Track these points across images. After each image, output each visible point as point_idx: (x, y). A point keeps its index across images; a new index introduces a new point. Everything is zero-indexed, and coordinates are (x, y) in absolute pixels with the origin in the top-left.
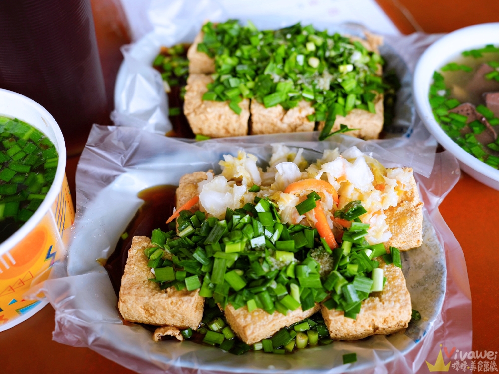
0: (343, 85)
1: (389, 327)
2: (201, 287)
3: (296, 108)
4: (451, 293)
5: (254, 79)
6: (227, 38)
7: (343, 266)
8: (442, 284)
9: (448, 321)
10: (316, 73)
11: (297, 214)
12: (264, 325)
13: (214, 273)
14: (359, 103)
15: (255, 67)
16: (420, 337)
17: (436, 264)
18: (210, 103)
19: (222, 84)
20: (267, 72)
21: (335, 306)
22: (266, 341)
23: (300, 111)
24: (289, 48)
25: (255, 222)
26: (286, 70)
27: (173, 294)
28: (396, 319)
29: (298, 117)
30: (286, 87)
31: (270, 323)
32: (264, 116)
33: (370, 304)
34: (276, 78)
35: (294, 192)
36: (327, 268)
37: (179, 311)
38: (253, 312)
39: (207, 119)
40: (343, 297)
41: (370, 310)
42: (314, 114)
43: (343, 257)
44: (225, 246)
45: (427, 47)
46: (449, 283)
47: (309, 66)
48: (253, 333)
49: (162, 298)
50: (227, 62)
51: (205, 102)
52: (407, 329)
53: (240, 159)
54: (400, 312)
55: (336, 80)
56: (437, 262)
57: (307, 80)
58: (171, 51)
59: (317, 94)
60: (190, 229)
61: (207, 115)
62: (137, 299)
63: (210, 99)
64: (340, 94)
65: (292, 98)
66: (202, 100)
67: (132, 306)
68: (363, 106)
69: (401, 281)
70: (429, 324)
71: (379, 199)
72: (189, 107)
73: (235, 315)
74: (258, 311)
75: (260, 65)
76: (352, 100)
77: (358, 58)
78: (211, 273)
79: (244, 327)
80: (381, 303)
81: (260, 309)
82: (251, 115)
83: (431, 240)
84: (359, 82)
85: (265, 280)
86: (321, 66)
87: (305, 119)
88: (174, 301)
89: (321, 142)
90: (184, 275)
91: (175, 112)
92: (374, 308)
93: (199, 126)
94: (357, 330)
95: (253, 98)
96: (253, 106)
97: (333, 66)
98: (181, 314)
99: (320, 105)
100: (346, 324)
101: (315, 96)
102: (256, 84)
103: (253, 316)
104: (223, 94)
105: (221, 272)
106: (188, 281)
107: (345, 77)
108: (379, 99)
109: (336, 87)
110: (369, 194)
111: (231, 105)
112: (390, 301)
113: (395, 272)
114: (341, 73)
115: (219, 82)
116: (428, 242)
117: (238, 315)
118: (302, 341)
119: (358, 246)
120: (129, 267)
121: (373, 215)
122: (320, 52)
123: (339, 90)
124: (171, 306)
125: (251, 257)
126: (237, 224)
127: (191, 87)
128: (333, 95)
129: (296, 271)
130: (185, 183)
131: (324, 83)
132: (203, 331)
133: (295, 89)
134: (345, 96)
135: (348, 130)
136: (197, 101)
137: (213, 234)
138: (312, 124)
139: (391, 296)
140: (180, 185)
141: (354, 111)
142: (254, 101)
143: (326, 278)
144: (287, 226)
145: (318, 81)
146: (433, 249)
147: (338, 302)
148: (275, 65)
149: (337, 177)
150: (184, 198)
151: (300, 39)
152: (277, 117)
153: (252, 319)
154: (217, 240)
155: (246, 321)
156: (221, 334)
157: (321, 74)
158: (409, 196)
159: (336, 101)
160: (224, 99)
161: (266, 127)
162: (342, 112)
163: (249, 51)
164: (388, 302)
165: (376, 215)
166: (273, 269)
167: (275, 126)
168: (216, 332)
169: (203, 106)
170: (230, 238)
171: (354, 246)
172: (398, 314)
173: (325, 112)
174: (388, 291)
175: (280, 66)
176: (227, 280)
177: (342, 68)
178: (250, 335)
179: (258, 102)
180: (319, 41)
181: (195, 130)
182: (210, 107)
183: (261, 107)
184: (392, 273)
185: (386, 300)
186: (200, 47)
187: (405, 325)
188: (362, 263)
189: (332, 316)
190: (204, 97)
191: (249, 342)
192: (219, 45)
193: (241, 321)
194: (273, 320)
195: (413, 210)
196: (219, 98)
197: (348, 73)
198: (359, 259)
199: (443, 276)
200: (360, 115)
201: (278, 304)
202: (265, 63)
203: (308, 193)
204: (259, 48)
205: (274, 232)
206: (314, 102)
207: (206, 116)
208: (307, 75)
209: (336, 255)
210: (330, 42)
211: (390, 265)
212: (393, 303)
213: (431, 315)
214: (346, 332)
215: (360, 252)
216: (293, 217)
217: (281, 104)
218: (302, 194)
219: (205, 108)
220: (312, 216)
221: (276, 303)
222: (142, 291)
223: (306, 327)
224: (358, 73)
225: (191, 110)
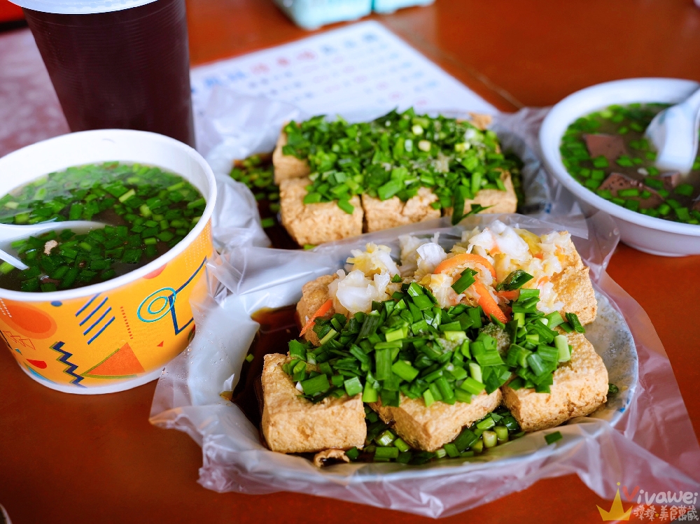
0: (465, 164)
1: (587, 404)
2: (363, 391)
3: (415, 198)
4: (643, 358)
5: (361, 172)
6: (317, 135)
7: (522, 338)
8: (632, 350)
9: (649, 386)
10: (430, 156)
11: (455, 294)
12: (447, 419)
13: (378, 368)
14: (485, 182)
15: (358, 160)
16: (624, 406)
17: (619, 333)
18: (314, 205)
19: (326, 182)
20: (375, 162)
21: (522, 383)
22: (449, 446)
23: (421, 199)
24: (392, 135)
25: (411, 305)
26: (396, 157)
27: (332, 404)
28: (593, 389)
29: (420, 207)
30: (401, 173)
31: (454, 414)
32: (381, 211)
33: (561, 375)
34: (388, 166)
35: (446, 270)
36: (504, 343)
37: (343, 422)
38: (431, 407)
39: (315, 223)
40: (530, 369)
41: (563, 381)
42: (438, 201)
43: (519, 329)
44: (384, 335)
45: (541, 121)
46: (639, 349)
47: (419, 150)
48: (436, 429)
49: (321, 409)
50: (324, 159)
51: (308, 205)
52: (606, 403)
53: (371, 252)
54: (596, 380)
55: (455, 160)
56: (619, 331)
57: (422, 165)
58: (247, 163)
59: (437, 178)
60: (332, 332)
61: (315, 219)
62: (290, 416)
63: (312, 202)
64: (462, 174)
65: (409, 187)
66: (304, 204)
67: (285, 429)
68: (490, 186)
69: (588, 348)
70: (630, 391)
71: (540, 268)
72: (290, 214)
73: (411, 414)
74: (436, 405)
75: (364, 156)
76: (478, 179)
77: (472, 135)
78: (374, 371)
79: (425, 425)
80: (573, 372)
81: (439, 402)
82: (365, 213)
83: (606, 310)
84: (480, 161)
85: (438, 364)
86: (432, 148)
87: (429, 208)
88: (335, 411)
89: (455, 227)
90: (342, 378)
91: (269, 223)
92: (568, 378)
93: (306, 234)
94: (552, 412)
95: (363, 193)
96: (365, 202)
97: (447, 147)
98: (345, 427)
99: (443, 190)
100: (539, 405)
101: (435, 180)
102: (365, 177)
103: (432, 411)
104: (329, 193)
105: (387, 365)
106: (348, 384)
107: (465, 156)
108: (505, 177)
109: (456, 167)
110: (528, 263)
111: (340, 202)
112: (582, 368)
113: (579, 339)
114: (459, 153)
115: (321, 181)
116: (603, 313)
117: (415, 413)
118: (490, 439)
119: (533, 315)
120: (271, 385)
121: (540, 282)
122: (429, 135)
123: (461, 170)
124: (333, 417)
125: (417, 343)
126: (392, 312)
127: (286, 194)
128: (456, 176)
129: (471, 351)
130: (309, 290)
131: (442, 165)
132: (371, 449)
133: (412, 175)
134: (469, 176)
135: (482, 209)
136: (298, 207)
137: (367, 326)
138: (438, 212)
139: (582, 363)
140: (304, 294)
141: (481, 192)
142: (365, 196)
143: (506, 353)
144: (446, 310)
145: (435, 164)
146: (610, 319)
147: (525, 378)
148: (382, 154)
149: (489, 249)
150: (313, 306)
151: (402, 124)
152: (395, 210)
153: (431, 414)
154: (373, 330)
155: (426, 417)
156: (393, 448)
157: (435, 158)
158: (572, 261)
159: (461, 183)
160: (330, 198)
161: (384, 225)
162: (469, 195)
163: (348, 144)
164: (580, 370)
165: (542, 282)
166: (445, 352)
167: (395, 221)
168: (388, 446)
169: (307, 210)
170: (388, 326)
171: (527, 316)
172: (595, 382)
173: (450, 197)
174: (577, 359)
175: (387, 153)
176: (395, 372)
177: (458, 147)
178: (433, 433)
179: (371, 197)
180: (426, 123)
181: (301, 241)
182: (316, 210)
183: (376, 201)
184: (575, 341)
185: (578, 368)
186: (286, 151)
187: (603, 400)
188: (541, 333)
189: (521, 396)
190: (305, 200)
191: (430, 448)
192: (308, 144)
193: (420, 419)
194: (456, 411)
195: (579, 274)
196: (325, 199)
197: (466, 152)
198: (536, 329)
199: (630, 343)
200: (490, 195)
201: (459, 392)
202: (369, 154)
203: (462, 271)
204: (357, 140)
205: (434, 316)
206: (435, 188)
207: (314, 221)
208: (420, 160)
209: (511, 328)
210: (437, 124)
211: (571, 334)
212: (586, 369)
213: (629, 382)
214: (539, 417)
215: (536, 322)
216: (451, 298)
217: (396, 195)
218: (454, 274)
219: (311, 212)
220: (473, 292)
221: (456, 390)
222: (294, 407)
223: (491, 423)
224: (477, 151)
225: (294, 217)
